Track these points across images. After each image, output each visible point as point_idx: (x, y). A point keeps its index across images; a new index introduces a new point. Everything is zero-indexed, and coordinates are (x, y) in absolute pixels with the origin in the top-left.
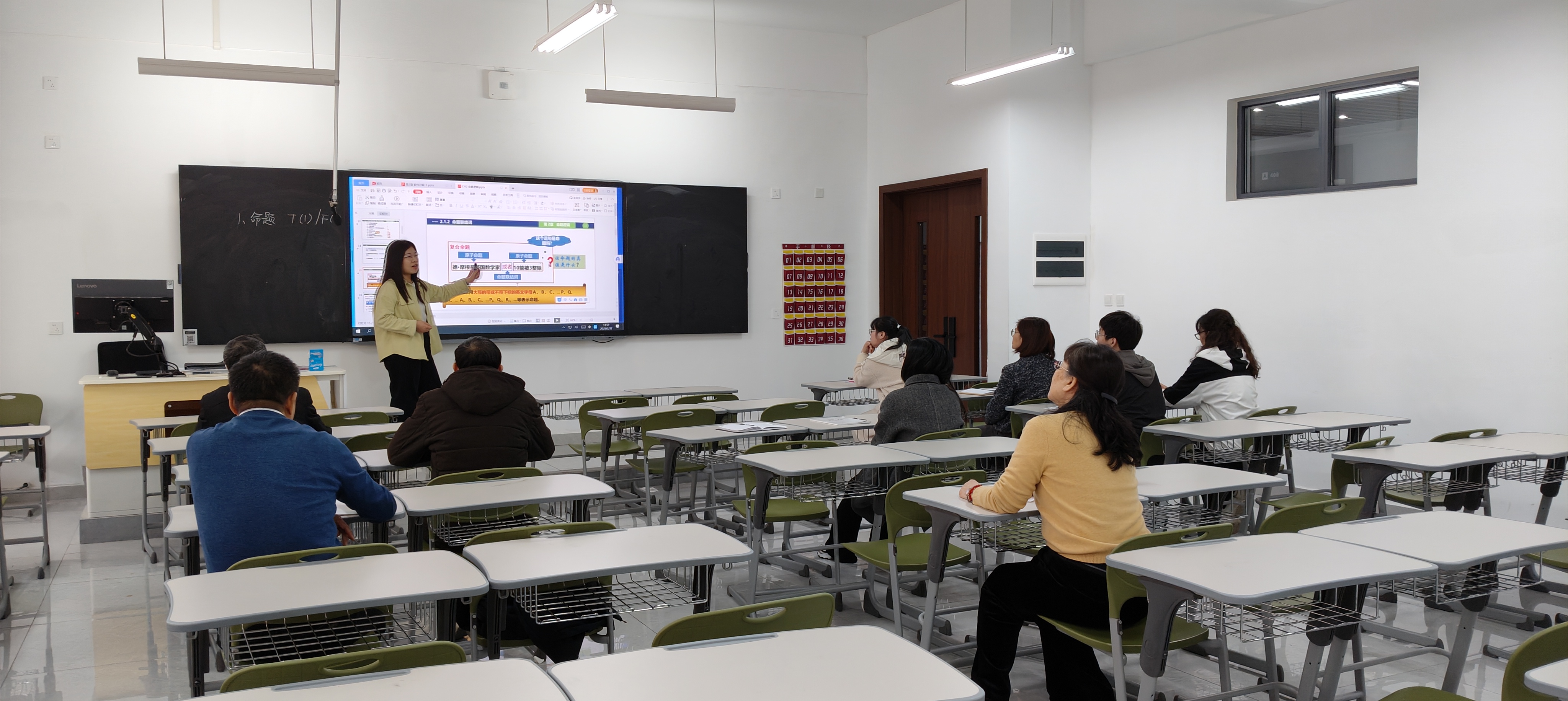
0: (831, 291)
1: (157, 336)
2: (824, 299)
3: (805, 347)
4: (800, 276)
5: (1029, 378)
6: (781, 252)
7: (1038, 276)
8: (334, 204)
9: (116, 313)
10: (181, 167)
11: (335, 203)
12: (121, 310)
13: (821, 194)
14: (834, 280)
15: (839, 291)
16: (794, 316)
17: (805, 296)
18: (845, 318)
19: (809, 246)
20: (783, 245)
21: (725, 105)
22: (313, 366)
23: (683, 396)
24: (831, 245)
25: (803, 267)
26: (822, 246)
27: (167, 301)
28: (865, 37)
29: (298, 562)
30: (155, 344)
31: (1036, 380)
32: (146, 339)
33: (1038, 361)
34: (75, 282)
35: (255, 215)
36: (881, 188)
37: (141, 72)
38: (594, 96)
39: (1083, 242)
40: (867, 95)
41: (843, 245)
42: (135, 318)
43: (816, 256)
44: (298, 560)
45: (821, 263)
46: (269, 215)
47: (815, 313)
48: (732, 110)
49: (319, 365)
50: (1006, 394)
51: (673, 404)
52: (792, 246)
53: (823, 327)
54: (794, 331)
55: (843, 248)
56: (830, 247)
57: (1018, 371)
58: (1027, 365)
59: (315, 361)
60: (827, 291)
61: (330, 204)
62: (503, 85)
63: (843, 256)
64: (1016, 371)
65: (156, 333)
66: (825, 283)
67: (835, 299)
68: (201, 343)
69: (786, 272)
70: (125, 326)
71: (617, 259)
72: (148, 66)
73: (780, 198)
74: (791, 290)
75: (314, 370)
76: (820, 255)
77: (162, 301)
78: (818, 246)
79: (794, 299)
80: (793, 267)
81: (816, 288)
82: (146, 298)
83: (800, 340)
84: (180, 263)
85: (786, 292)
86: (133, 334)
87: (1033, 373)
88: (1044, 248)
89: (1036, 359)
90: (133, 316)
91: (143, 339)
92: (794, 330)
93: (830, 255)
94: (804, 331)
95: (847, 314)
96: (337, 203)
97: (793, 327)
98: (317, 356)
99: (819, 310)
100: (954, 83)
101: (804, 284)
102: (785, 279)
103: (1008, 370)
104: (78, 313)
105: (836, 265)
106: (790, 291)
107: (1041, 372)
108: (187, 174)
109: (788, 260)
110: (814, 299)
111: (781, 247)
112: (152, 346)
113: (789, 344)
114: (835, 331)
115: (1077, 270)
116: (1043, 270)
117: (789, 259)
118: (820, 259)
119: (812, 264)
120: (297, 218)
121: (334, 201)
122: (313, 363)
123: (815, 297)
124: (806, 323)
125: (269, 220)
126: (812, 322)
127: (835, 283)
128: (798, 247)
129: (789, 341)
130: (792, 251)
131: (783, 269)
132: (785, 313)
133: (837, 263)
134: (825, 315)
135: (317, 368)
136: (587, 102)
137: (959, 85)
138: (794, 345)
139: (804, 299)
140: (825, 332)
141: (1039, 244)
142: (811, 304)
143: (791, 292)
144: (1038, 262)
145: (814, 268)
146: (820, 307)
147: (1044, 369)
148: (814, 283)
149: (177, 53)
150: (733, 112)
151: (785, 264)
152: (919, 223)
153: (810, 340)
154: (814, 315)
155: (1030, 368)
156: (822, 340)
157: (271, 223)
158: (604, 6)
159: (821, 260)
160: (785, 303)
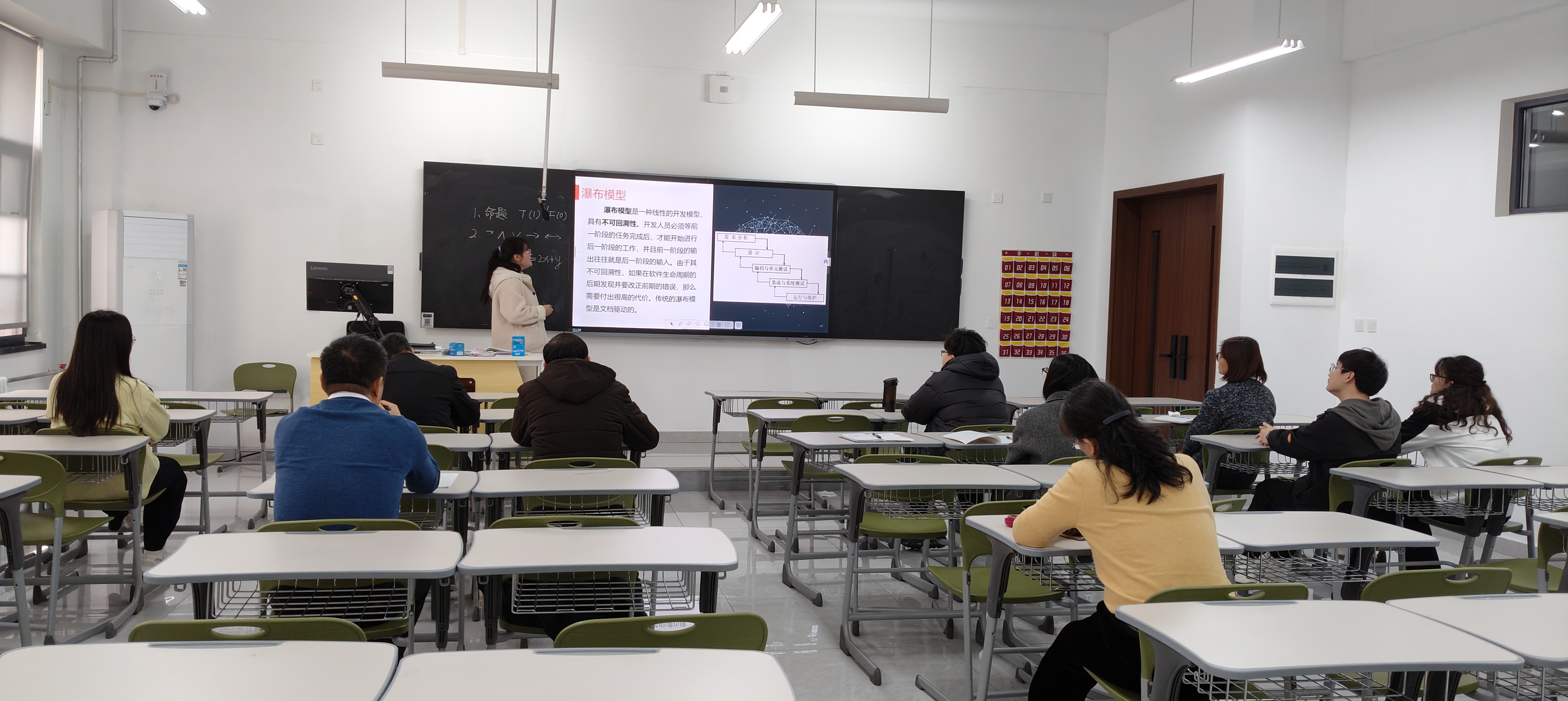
0: (1055, 302)
1: (375, 316)
2: (1047, 310)
3: (1022, 360)
4: (1019, 285)
5: (1237, 406)
6: (1001, 259)
7: (1276, 294)
8: (542, 201)
9: (342, 294)
10: (426, 164)
11: (544, 199)
12: (346, 291)
13: (1048, 199)
14: (1059, 290)
15: (1065, 302)
16: (1011, 326)
17: (1025, 306)
18: (1070, 331)
19: (1032, 254)
20: (1003, 251)
21: (938, 106)
22: (515, 351)
23: (852, 402)
24: (1057, 253)
25: (1025, 276)
26: (1047, 254)
27: (388, 285)
28: (1107, 35)
29: (317, 530)
30: (373, 323)
31: (1245, 408)
32: (365, 320)
33: (1248, 387)
34: (309, 265)
35: (489, 210)
36: (1116, 193)
37: (385, 75)
38: (803, 99)
39: (1333, 259)
40: (1106, 94)
41: (1071, 253)
42: (357, 299)
43: (1040, 264)
44: (318, 529)
45: (1045, 272)
46: (501, 210)
47: (1035, 324)
48: (945, 111)
49: (520, 351)
50: (1209, 423)
51: (841, 409)
52: (1014, 253)
53: (1044, 340)
54: (1011, 343)
55: (1071, 257)
56: (1056, 255)
57: (1224, 398)
58: (1235, 391)
59: (517, 347)
60: (1051, 302)
61: (539, 200)
62: (723, 89)
63: (1071, 265)
64: (1222, 398)
65: (374, 314)
66: (1048, 293)
67: (1059, 310)
68: (437, 325)
69: (1004, 281)
70: (351, 307)
71: (824, 262)
72: (392, 70)
73: (1002, 203)
74: (1010, 299)
75: (516, 355)
76: (1044, 264)
77: (382, 285)
78: (1042, 254)
79: (1012, 309)
80: (1013, 275)
81: (1038, 298)
82: (369, 281)
83: (1017, 352)
84: (421, 252)
85: (1003, 301)
86: (357, 313)
87: (1241, 401)
88: (1284, 263)
89: (1246, 385)
90: (355, 297)
91: (363, 320)
92: (1011, 341)
93: (1055, 264)
94: (1022, 342)
95: (1071, 327)
96: (545, 200)
97: (1009, 338)
98: (518, 343)
99: (1040, 321)
100: (1178, 80)
101: (1024, 293)
102: (1003, 288)
103: (1214, 396)
104: (310, 293)
105: (1062, 275)
106: (1007, 300)
107: (1250, 400)
108: (432, 170)
109: (1007, 267)
110: (1035, 310)
111: (1001, 253)
112: (370, 326)
113: (1004, 356)
114: (1058, 345)
115: (1325, 290)
116: (1282, 288)
117: (1009, 266)
118: (1043, 268)
119: (1034, 272)
120: (526, 214)
121: (543, 197)
122: (515, 349)
123: (1036, 308)
124: (1024, 334)
125: (502, 215)
126: (1031, 334)
127: (1059, 293)
128: (1019, 253)
129: (1005, 352)
130: (1013, 259)
131: (1002, 276)
132: (1001, 323)
133: (1063, 272)
134: (1046, 327)
135: (519, 354)
136: (795, 104)
137: (1184, 82)
138: (1010, 357)
139: (1024, 309)
140: (1046, 345)
141: (1279, 258)
142: (1031, 314)
143: (1009, 301)
144: (1276, 279)
145: (1036, 276)
146: (1041, 319)
147: (1254, 397)
148: (1036, 293)
149: (418, 57)
150: (946, 113)
151: (1004, 271)
152: (1154, 232)
153: (1028, 352)
154: (1035, 326)
155: (1238, 395)
156: (1042, 353)
157: (504, 218)
158: (769, 5)
159: (1045, 269)
160: (1002, 312)
